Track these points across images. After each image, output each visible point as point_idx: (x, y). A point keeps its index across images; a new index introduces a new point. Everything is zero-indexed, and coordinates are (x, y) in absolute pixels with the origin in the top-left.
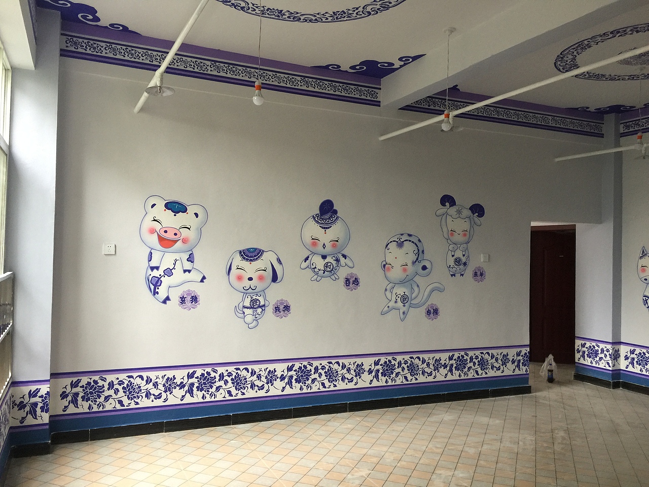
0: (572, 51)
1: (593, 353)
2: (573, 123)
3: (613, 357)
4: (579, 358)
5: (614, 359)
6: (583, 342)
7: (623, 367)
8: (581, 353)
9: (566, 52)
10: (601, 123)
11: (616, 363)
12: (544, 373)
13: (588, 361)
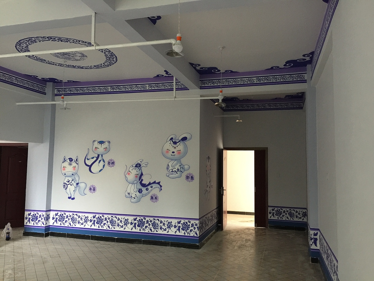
0: (25, 41)
1: (35, 218)
2: (29, 84)
3: (46, 219)
4: (27, 223)
5: (46, 220)
6: (29, 213)
7: (51, 224)
8: (28, 219)
9: (22, 41)
10: (45, 87)
11: (48, 222)
12: (3, 235)
13: (31, 224)
